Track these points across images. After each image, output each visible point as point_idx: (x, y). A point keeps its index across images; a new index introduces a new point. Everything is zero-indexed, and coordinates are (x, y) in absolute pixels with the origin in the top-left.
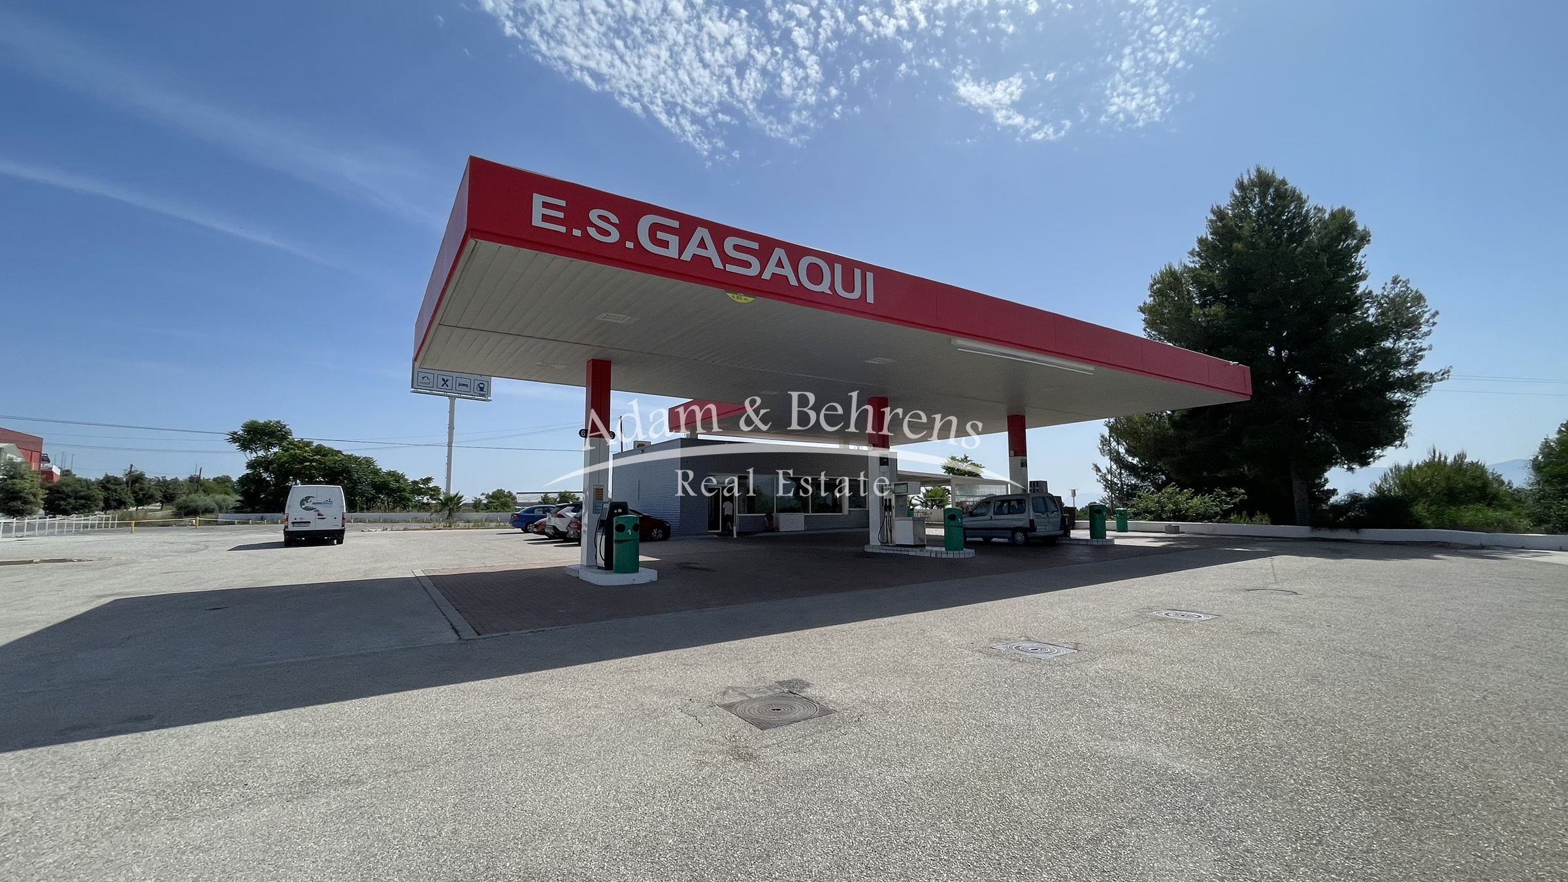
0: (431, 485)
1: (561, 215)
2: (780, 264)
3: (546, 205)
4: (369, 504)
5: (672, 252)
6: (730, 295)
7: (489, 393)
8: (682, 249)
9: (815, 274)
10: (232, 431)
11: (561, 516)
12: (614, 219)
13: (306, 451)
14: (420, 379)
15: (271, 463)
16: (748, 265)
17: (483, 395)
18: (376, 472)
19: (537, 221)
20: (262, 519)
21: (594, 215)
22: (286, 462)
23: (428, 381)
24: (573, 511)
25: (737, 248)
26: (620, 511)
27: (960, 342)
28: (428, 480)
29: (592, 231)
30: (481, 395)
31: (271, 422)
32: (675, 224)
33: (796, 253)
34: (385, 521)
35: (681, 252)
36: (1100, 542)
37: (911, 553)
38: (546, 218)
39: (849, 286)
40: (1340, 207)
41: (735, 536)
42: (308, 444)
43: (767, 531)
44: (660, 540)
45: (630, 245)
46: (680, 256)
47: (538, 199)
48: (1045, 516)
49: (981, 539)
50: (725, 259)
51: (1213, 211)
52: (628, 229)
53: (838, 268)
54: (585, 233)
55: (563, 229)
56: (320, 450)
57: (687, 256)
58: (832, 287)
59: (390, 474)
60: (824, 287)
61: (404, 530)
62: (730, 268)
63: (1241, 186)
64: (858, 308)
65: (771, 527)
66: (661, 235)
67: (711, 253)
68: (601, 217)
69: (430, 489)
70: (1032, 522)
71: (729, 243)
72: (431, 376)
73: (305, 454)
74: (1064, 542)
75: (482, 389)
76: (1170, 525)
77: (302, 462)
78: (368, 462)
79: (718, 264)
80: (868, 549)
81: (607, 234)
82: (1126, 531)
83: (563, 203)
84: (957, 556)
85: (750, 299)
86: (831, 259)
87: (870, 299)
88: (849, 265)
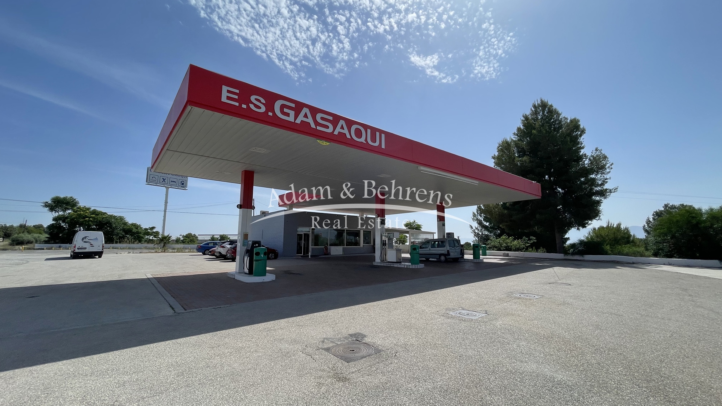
0: (154, 230)
1: (236, 97)
2: (342, 128)
3: (229, 92)
4: (121, 240)
5: (291, 119)
6: (319, 141)
7: (186, 186)
8: (296, 117)
9: (358, 133)
10: (45, 201)
11: (223, 247)
12: (263, 101)
13: (87, 213)
14: (151, 178)
15: (67, 218)
16: (327, 127)
17: (184, 187)
18: (125, 224)
19: (224, 99)
20: (60, 247)
21: (253, 98)
22: (75, 218)
23: (155, 179)
24: (229, 244)
25: (322, 118)
26: (257, 245)
27: (422, 168)
28: (153, 228)
29: (252, 106)
30: (182, 187)
31: (67, 197)
32: (293, 105)
33: (350, 123)
34: (129, 248)
35: (295, 119)
36: (477, 261)
37: (395, 266)
38: (228, 98)
39: (374, 140)
40: (574, 118)
41: (310, 257)
42: (88, 209)
43: (325, 254)
44: (273, 259)
45: (270, 114)
46: (295, 120)
47: (225, 89)
48: (454, 248)
49: (424, 259)
50: (317, 123)
51: (523, 116)
52: (270, 107)
53: (369, 131)
54: (248, 107)
55: (237, 104)
56: (94, 212)
57: (298, 121)
58: (366, 140)
59: (132, 224)
60: (362, 140)
61: (140, 253)
62: (319, 128)
63: (534, 106)
64: (377, 151)
65: (327, 252)
66: (286, 110)
67: (310, 120)
68: (256, 99)
69: (154, 232)
70: (448, 251)
71: (319, 116)
72: (157, 177)
73: (86, 214)
74: (462, 260)
75: (183, 184)
76: (505, 253)
77: (84, 218)
78: (121, 218)
79: (313, 126)
80: (375, 264)
81: (260, 108)
82: (486, 255)
83: (237, 91)
84: (416, 267)
85: (328, 144)
86: (366, 127)
87: (383, 146)
88: (374, 130)
